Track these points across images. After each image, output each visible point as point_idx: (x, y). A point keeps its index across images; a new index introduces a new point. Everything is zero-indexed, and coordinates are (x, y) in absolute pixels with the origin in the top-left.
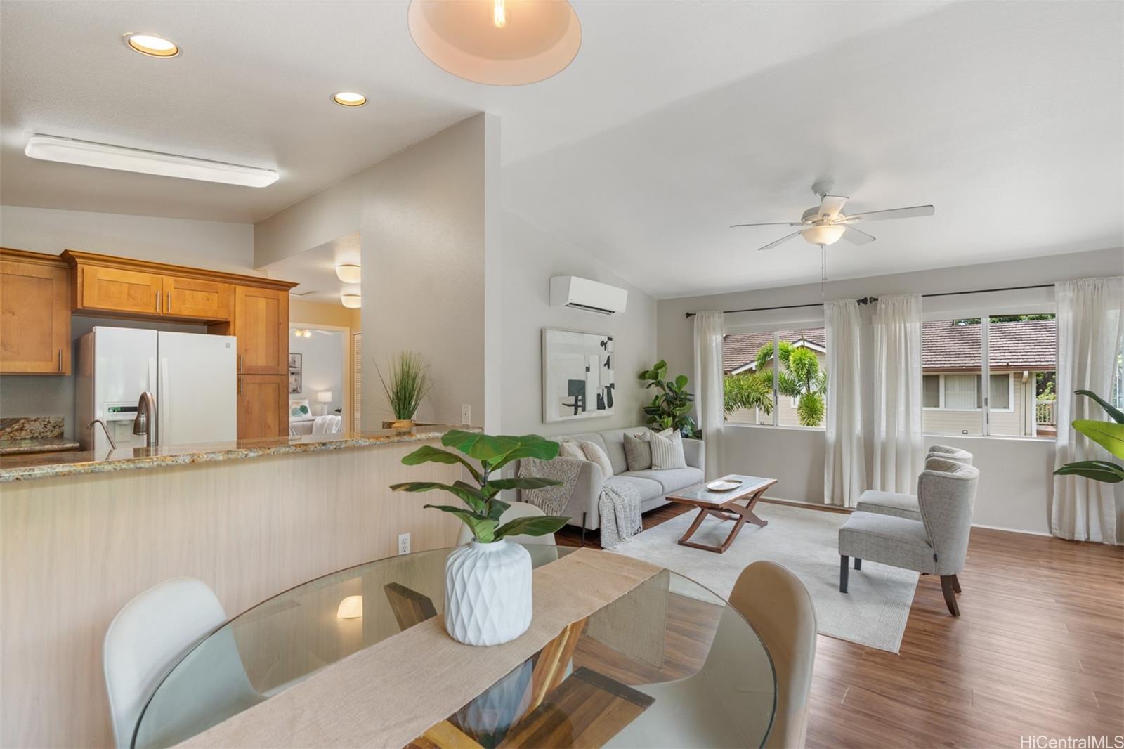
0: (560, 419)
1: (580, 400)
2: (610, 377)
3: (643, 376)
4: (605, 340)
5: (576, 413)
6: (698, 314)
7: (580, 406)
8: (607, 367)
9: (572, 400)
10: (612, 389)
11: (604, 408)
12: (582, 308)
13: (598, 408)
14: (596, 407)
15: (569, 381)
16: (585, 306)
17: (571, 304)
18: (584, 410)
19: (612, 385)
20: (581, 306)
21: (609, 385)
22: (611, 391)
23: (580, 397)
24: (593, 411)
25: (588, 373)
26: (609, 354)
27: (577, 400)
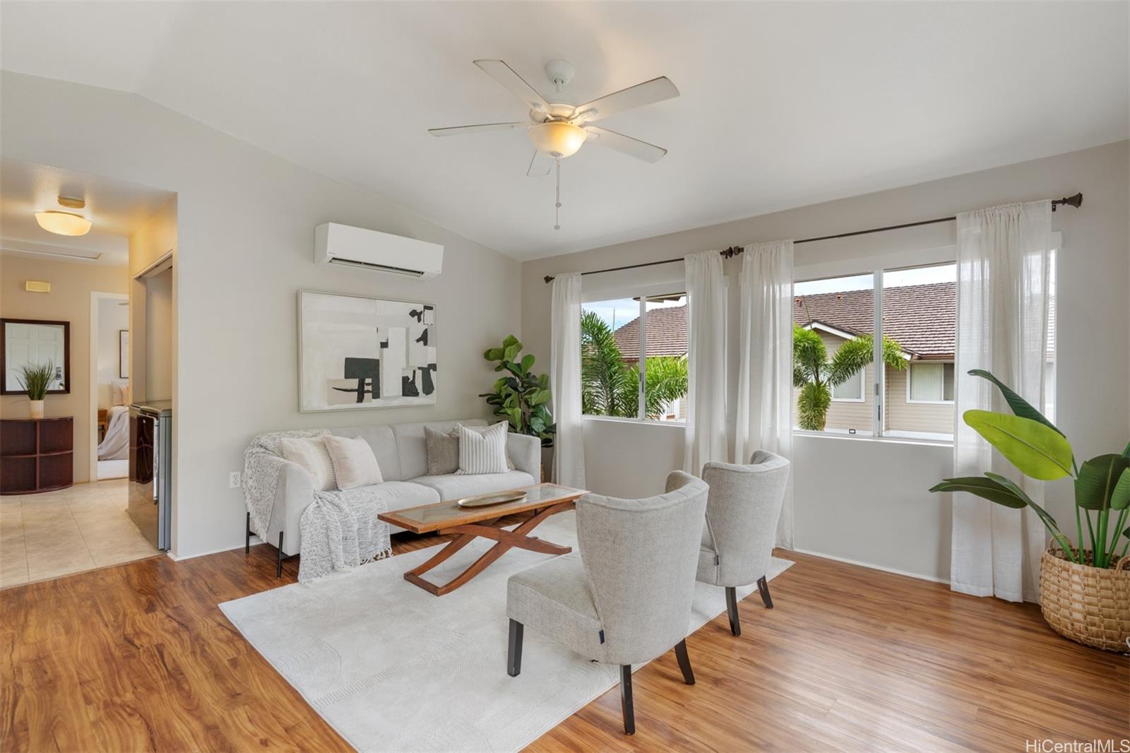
0: (327, 407)
1: (368, 384)
2: (428, 355)
3: (487, 355)
4: (419, 308)
5: (360, 399)
6: (557, 278)
7: (368, 391)
8: (422, 342)
9: (354, 383)
10: (431, 371)
11: (416, 394)
12: (362, 265)
13: (404, 394)
14: (401, 393)
15: (347, 359)
16: (365, 263)
17: (334, 259)
18: (376, 395)
19: (433, 367)
20: (361, 263)
21: (426, 366)
22: (429, 374)
23: (368, 380)
24: (396, 397)
25: (385, 349)
26: (426, 327)
27: (362, 384)
